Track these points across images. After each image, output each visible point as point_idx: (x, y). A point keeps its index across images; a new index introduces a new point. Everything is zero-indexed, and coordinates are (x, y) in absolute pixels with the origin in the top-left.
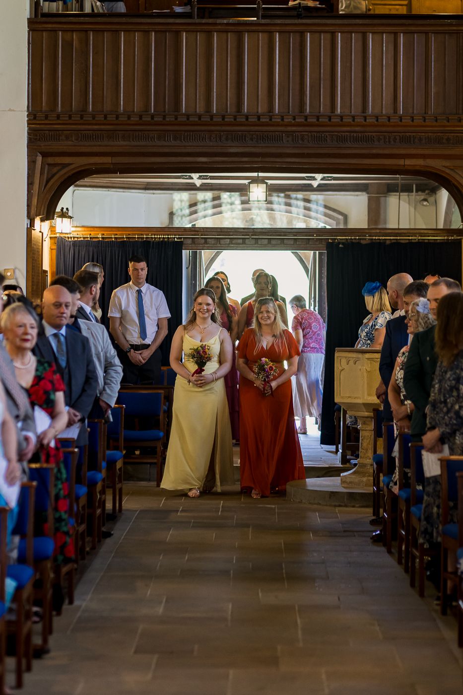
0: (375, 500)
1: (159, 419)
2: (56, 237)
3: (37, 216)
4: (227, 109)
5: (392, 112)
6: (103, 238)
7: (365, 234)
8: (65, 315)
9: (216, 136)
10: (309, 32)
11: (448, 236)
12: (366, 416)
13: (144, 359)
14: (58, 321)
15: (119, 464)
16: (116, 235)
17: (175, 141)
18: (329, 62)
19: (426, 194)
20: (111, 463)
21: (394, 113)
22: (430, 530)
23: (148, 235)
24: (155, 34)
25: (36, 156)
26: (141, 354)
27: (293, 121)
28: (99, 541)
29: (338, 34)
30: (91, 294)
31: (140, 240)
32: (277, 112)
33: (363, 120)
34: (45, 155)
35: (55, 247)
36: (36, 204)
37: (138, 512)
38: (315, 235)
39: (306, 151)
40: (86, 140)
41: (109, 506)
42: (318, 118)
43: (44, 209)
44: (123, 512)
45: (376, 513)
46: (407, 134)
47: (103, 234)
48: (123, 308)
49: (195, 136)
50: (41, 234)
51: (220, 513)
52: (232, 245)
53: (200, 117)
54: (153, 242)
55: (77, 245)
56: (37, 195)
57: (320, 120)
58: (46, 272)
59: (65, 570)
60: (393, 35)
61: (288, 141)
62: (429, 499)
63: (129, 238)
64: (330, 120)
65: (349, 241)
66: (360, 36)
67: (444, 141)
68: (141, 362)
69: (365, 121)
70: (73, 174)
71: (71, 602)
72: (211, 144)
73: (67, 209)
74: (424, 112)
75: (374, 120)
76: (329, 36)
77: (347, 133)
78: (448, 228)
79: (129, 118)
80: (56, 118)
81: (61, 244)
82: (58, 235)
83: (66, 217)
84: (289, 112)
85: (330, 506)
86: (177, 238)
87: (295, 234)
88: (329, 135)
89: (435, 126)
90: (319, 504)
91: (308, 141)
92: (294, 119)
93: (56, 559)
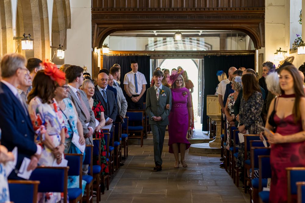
0: (222, 151)
1: (142, 122)
3: (95, 47)
4: (166, 6)
5: (228, 6)
6: (120, 55)
7: (219, 52)
8: (105, 83)
9: (162, 16)
11: (250, 53)
12: (218, 120)
13: (137, 100)
14: (103, 86)
15: (127, 139)
16: (125, 54)
17: (147, 18)
19: (242, 37)
20: (123, 139)
23: (137, 53)
25: (95, 25)
26: (136, 98)
27: (191, 11)
28: (119, 167)
30: (116, 76)
31: (134, 55)
32: (185, 7)
33: (217, 10)
34: (98, 24)
35: (102, 58)
36: (95, 42)
37: (134, 156)
38: (199, 53)
39: (196, 22)
40: (113, 18)
41: (123, 154)
42: (200, 9)
43: (98, 44)
44: (128, 156)
45: (222, 156)
46: (234, 15)
48: (129, 81)
49: (154, 16)
50: (97, 53)
52: (169, 57)
53: (156, 9)
54: (139, 56)
55: (111, 57)
56: (95, 39)
58: (99, 68)
59: (105, 177)
61: (189, 18)
63: (130, 55)
64: (205, 10)
65: (212, 55)
67: (248, 17)
70: (109, 31)
71: (108, 189)
72: (160, 19)
73: (107, 44)
74: (240, 6)
75: (221, 10)
77: (211, 15)
78: (250, 50)
79: (129, 10)
80: (102, 10)
81: (105, 57)
82: (103, 54)
83: (106, 47)
84: (189, 7)
85: (205, 154)
86: (148, 55)
88: (204, 15)
89: (244, 12)
90: (201, 153)
91: (196, 18)
92: (191, 9)
93: (102, 173)
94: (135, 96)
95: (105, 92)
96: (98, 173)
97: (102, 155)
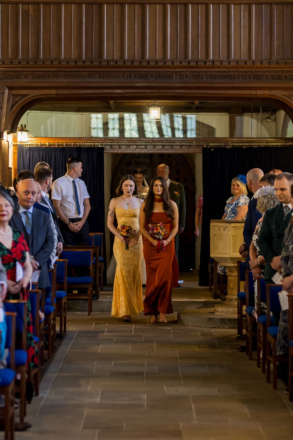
0: (239, 323)
1: (90, 269)
2: (17, 145)
3: (5, 130)
4: (135, 56)
5: (248, 58)
6: (49, 145)
7: (228, 142)
9: (127, 75)
10: (191, 4)
11: (285, 143)
12: (232, 266)
13: (79, 228)
14: (26, 203)
15: (64, 301)
16: (58, 143)
17: (100, 78)
18: (204, 24)
19: (269, 114)
20: (59, 299)
21: (249, 59)
22: (286, 345)
23: (80, 143)
24: (85, 6)
25: (4, 89)
26: (77, 225)
27: (180, 65)
28: (52, 352)
29: (210, 5)
30: (47, 184)
31: (75, 146)
32: (169, 59)
33: (227, 64)
34: (10, 89)
35: (16, 151)
36: (4, 122)
37: (77, 333)
38: (194, 143)
39: (189, 85)
40: (38, 78)
41: (58, 328)
42: (197, 62)
43: (9, 126)
44: (67, 333)
45: (240, 332)
46: (258, 73)
47: (49, 143)
49: (113, 75)
50: (7, 142)
51: (133, 333)
52: (138, 150)
53: (116, 62)
54: (84, 148)
55: (32, 150)
56: (5, 116)
57: (199, 64)
58: (11, 169)
59: (33, 373)
60: (248, 6)
61: (176, 78)
62: (285, 324)
63: (67, 145)
64: (205, 64)
65: (217, 146)
66: (225, 6)
67: (283, 78)
68: (77, 230)
69: (229, 64)
70: (30, 102)
71: (37, 394)
72: (124, 80)
73: (25, 125)
74: (269, 58)
75: (236, 64)
76: (204, 6)
77: (217, 73)
78: (285, 137)
79: (68, 63)
80: (18, 64)
81: (21, 150)
82: (18, 143)
83: (24, 131)
84: (177, 59)
85: (208, 328)
86: (100, 145)
87: (181, 142)
88: (205, 74)
89: (277, 68)
90: (200, 326)
91: (190, 78)
92: (181, 63)
93: (29, 366)
94: (73, 220)
95: (30, 215)
96: (23, 364)
97: (28, 331)
